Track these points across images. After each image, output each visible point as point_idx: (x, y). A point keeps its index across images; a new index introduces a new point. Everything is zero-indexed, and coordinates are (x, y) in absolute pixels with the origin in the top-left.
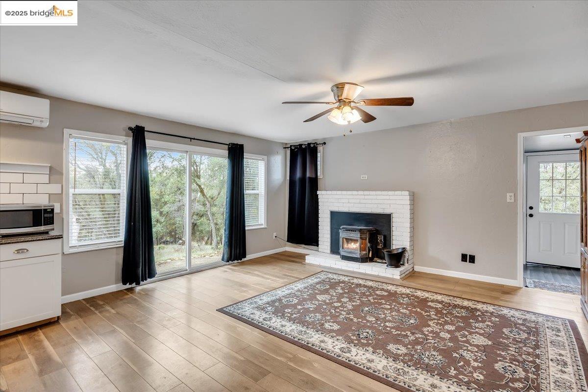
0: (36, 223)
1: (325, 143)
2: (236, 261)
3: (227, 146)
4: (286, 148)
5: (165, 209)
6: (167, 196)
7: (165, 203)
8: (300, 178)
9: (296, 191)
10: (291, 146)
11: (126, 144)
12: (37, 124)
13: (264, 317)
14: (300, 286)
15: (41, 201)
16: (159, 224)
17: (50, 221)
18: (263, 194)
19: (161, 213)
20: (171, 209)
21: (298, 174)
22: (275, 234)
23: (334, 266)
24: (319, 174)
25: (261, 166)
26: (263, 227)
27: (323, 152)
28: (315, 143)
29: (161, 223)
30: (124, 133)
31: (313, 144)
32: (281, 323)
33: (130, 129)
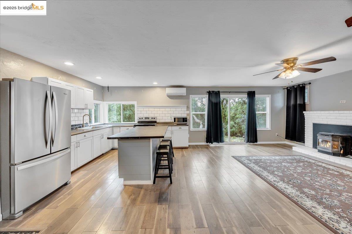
0: (184, 122)
1: (310, 83)
2: (251, 143)
3: (247, 93)
4: (284, 89)
5: (237, 121)
6: (238, 115)
7: (237, 118)
8: (293, 105)
9: (291, 112)
10: (287, 88)
11: (206, 97)
12: (184, 95)
13: (274, 180)
14: (277, 158)
15: (184, 116)
16: (234, 128)
17: (186, 121)
18: (269, 113)
19: (235, 123)
20: (240, 121)
21: (292, 102)
22: (277, 134)
23: (311, 155)
24: (306, 101)
25: (268, 100)
26: (269, 129)
27: (309, 89)
28: (303, 84)
29: (235, 127)
30: (206, 94)
31: (302, 84)
32: (285, 186)
33: (207, 92)
